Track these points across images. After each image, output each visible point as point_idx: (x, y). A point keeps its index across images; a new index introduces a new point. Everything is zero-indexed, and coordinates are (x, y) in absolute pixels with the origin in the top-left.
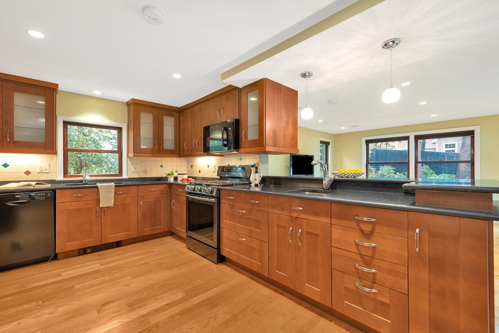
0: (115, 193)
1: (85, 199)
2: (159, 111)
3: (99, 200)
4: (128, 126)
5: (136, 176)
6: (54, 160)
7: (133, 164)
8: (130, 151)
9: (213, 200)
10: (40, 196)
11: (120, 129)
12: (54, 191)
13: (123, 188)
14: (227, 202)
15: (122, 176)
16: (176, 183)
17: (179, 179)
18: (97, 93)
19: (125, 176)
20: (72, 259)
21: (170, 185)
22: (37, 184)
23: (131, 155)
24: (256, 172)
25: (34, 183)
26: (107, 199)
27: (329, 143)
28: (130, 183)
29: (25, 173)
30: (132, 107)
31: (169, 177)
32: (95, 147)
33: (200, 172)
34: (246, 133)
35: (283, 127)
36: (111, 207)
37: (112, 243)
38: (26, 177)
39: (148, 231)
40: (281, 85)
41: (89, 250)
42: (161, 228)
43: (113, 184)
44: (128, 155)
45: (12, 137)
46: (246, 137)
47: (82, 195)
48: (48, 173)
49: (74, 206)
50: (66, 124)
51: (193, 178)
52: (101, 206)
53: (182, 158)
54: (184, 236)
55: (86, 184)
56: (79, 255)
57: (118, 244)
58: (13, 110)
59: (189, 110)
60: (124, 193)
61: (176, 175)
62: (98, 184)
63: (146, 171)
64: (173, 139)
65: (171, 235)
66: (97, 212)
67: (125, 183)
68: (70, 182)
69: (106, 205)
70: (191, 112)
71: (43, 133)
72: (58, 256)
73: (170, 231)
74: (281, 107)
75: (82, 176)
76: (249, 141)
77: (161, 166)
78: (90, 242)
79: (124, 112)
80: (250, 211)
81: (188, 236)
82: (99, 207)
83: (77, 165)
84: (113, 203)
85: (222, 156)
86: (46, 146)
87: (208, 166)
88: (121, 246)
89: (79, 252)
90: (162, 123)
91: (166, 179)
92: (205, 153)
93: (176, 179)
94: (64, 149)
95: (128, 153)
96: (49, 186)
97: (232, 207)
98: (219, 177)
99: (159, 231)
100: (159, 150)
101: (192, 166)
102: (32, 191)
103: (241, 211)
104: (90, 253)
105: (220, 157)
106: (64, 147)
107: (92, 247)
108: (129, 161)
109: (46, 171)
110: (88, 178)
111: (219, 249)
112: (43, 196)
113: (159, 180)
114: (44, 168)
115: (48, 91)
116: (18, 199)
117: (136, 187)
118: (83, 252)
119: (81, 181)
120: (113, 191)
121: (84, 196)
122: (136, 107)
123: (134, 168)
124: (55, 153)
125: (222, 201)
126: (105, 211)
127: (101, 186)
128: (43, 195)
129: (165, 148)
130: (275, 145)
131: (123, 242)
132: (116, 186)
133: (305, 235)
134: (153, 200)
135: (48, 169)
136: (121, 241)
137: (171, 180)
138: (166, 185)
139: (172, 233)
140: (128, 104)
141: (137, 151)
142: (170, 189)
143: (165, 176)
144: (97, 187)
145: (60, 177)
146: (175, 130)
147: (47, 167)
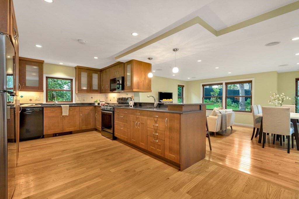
1: (56, 112)
2: (90, 71)
3: (62, 112)
4: (76, 78)
5: (79, 102)
6: (42, 94)
7: (78, 97)
8: (76, 91)
9: (111, 112)
10: (37, 110)
11: (72, 80)
12: (43, 108)
13: (72, 107)
14: (117, 113)
15: (72, 102)
16: (99, 105)
17: (100, 104)
18: (61, 64)
19: (74, 102)
20: (50, 138)
21: (96, 106)
22: (35, 105)
23: (77, 92)
24: (131, 100)
25: (34, 104)
26: (66, 112)
27: (183, 86)
28: (76, 105)
29: (30, 100)
30: (77, 69)
31: (95, 103)
32: (60, 87)
33: (110, 100)
34: (126, 83)
35: (143, 80)
36: (67, 116)
37: (68, 132)
38: (30, 102)
39: (84, 128)
40: (141, 62)
41: (57, 135)
42: (91, 126)
43: (68, 105)
44: (75, 92)
45: (25, 85)
46: (127, 85)
48: (39, 100)
49: (51, 115)
50: (47, 78)
51: (107, 103)
52: (63, 115)
53: (102, 94)
54: (100, 130)
55: (56, 105)
56: (53, 137)
57: (70, 133)
58: (25, 72)
59: (104, 71)
60: (73, 110)
61: (99, 102)
62: (62, 105)
63: (84, 100)
64: (97, 84)
65: (95, 130)
66: (61, 118)
67: (73, 105)
68: (49, 104)
69: (65, 115)
70: (106, 72)
71: (38, 82)
72: (45, 136)
73: (95, 128)
74: (142, 72)
75: (54, 102)
76: (128, 86)
77: (92, 98)
78: (58, 131)
79: (74, 72)
80: (124, 116)
81: (102, 130)
82: (62, 115)
83: (50, 97)
84: (68, 114)
85: (120, 93)
86: (39, 89)
87: (114, 98)
88: (72, 134)
89: (53, 135)
90: (92, 76)
91: (94, 104)
92: (111, 92)
93: (99, 104)
94: (46, 90)
95: (75, 91)
96: (40, 106)
97: (118, 115)
98: (118, 103)
99: (90, 128)
100: (90, 90)
101: (107, 98)
102: (34, 108)
103: (121, 117)
104: (58, 136)
105: (119, 94)
106: (46, 88)
107: (59, 133)
108: (76, 95)
110: (57, 102)
111: (113, 133)
112: (38, 110)
113: (90, 104)
114: (38, 98)
115: (40, 64)
116: (28, 111)
117: (79, 107)
118: (55, 135)
119: (54, 104)
120: (68, 108)
121: (55, 110)
122: (79, 70)
123: (78, 98)
124: (43, 91)
125: (115, 113)
126: (64, 117)
127: (63, 106)
129: (93, 89)
130: (138, 88)
131: (73, 132)
132: (69, 106)
133: (140, 124)
134: (87, 113)
136: (72, 131)
137: (97, 104)
138: (93, 107)
139: (96, 130)
140: (76, 68)
141: (80, 90)
142: (95, 108)
143: (93, 102)
144: (61, 107)
145: (45, 102)
146: (98, 80)
147: (39, 98)
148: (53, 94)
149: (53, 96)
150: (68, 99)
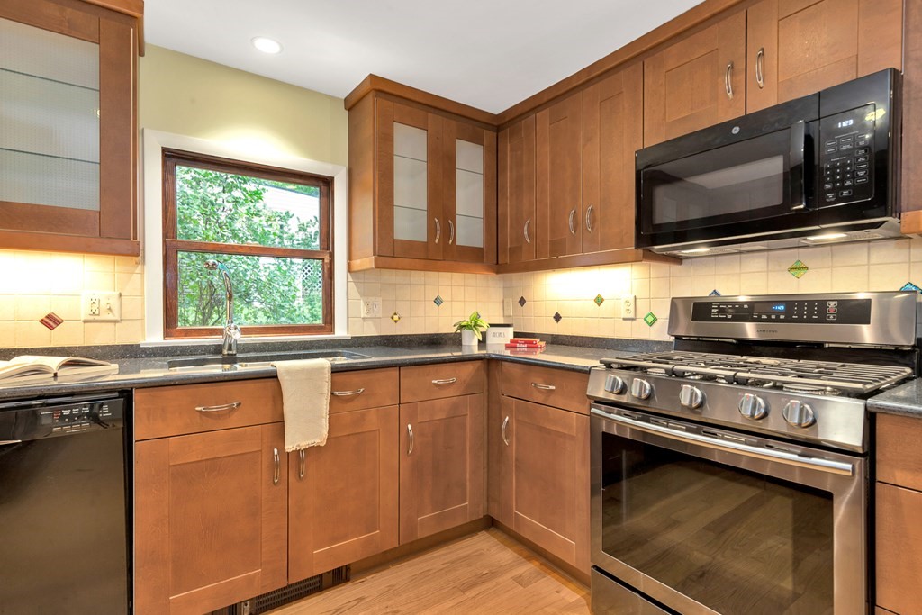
0: (332, 394)
1: (234, 420)
2: (446, 122)
3: (279, 424)
5: (371, 331)
6: (136, 277)
7: (363, 295)
11: (324, 184)
12: (126, 394)
15: (332, 331)
19: (341, 332)
25: (53, 362)
26: (308, 417)
29: (42, 321)
31: (463, 334)
33: (558, 318)
36: (319, 448)
37: (322, 575)
38: (41, 337)
44: (349, 266)
47: (225, 407)
48: (115, 322)
49: (197, 450)
50: (171, 157)
52: (288, 446)
63: (397, 316)
65: (487, 528)
66: (275, 466)
69: (304, 444)
73: (488, 517)
75: (220, 332)
77: (438, 301)
78: (250, 580)
81: (595, 567)
82: (282, 449)
83: (201, 299)
84: (325, 431)
85: (678, 261)
87: (599, 301)
88: (347, 581)
90: (452, 159)
93: (485, 340)
94: (164, 242)
95: (352, 257)
99: (459, 522)
100: (443, 248)
101: (522, 302)
106: (165, 236)
107: (258, 598)
108: (352, 285)
109: (110, 317)
113: (432, 342)
114: (104, 305)
115: (108, 21)
117: (394, 372)
119: (217, 351)
120: (327, 388)
121: (232, 410)
123: (367, 305)
126: (300, 464)
127: (289, 372)
128: (80, 416)
129: (459, 242)
131: (354, 569)
132: (333, 371)
135: (116, 308)
138: (478, 364)
140: (352, 103)
141: (385, 250)
142: (488, 376)
144: (273, 376)
145: (154, 336)
146: (487, 186)
147: (114, 303)
148: (211, 285)
149: (212, 295)
150: (282, 307)
